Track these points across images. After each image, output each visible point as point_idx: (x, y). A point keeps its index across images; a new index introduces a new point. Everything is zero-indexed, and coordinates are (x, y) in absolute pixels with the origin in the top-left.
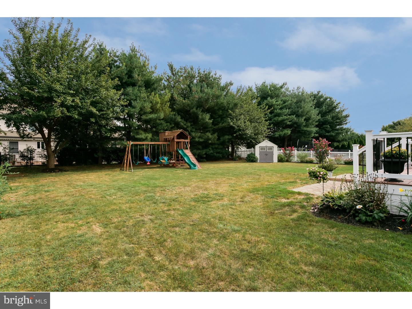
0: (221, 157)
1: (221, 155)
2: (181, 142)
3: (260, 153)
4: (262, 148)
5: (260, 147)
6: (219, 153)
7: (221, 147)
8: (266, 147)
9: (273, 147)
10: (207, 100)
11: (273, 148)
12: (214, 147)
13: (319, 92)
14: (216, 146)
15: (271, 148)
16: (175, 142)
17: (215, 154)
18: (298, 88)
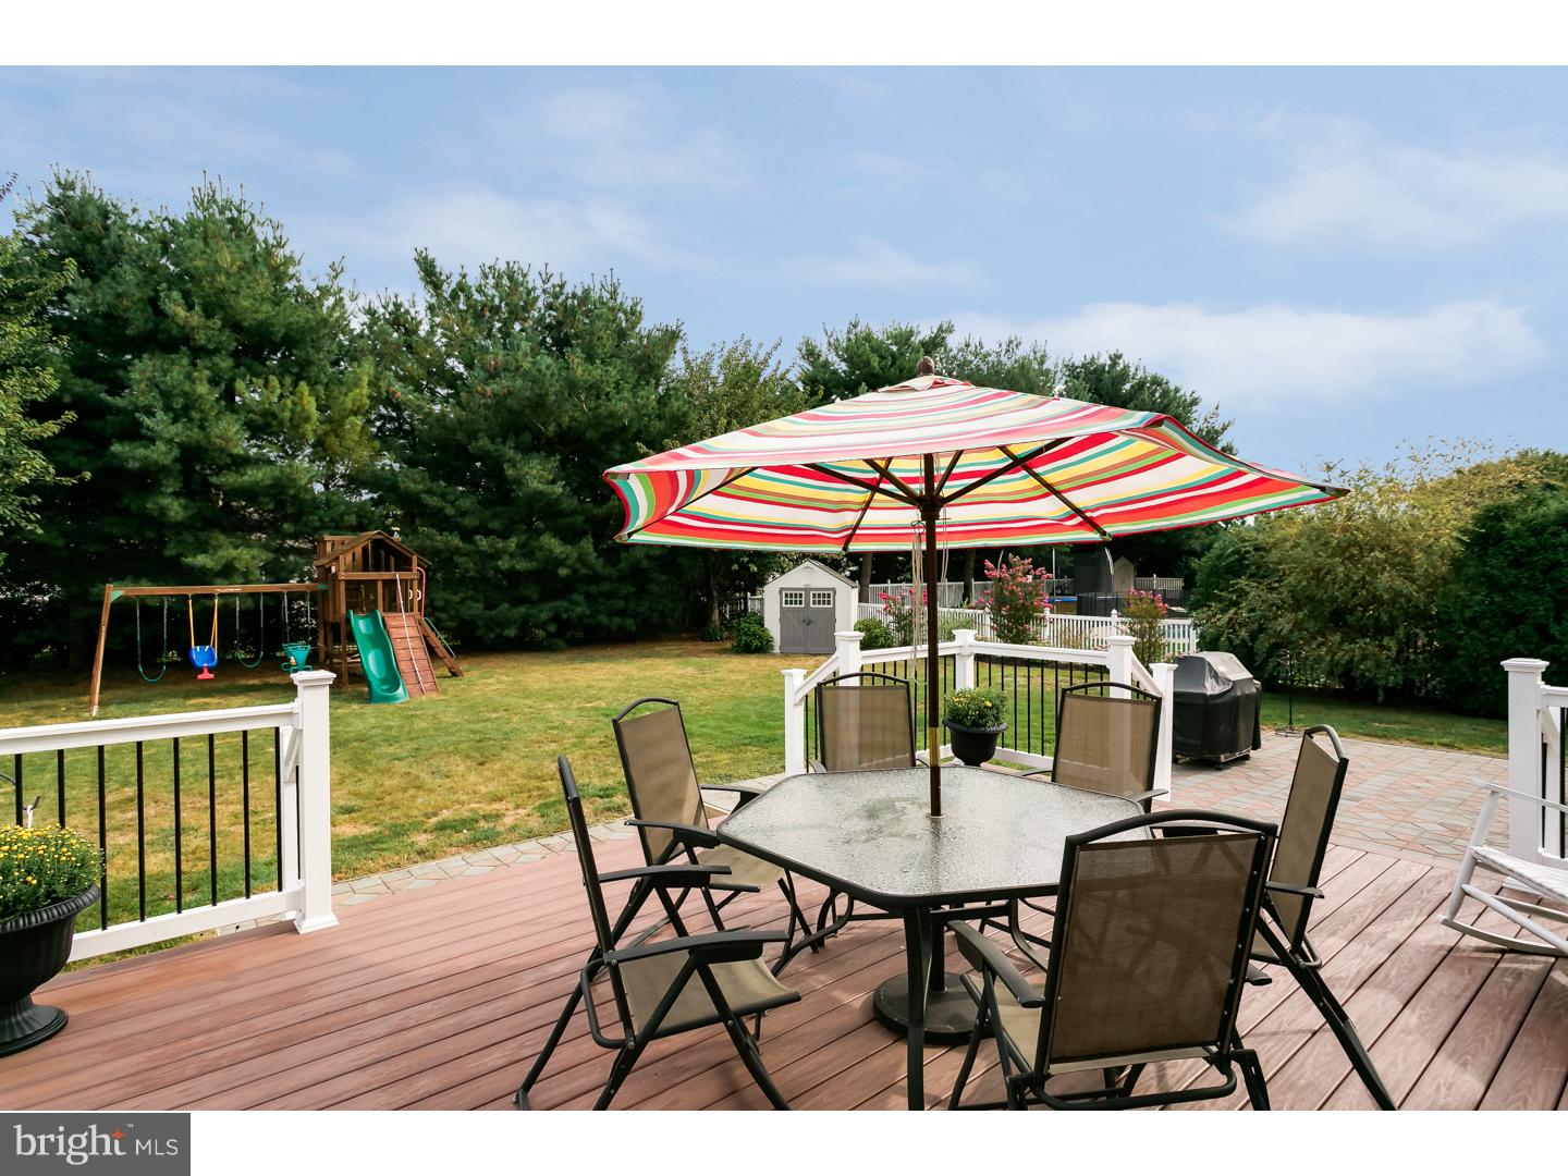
0: (634, 629)
1: (630, 623)
2: (374, 582)
3: (784, 615)
4: (790, 596)
5: (781, 590)
6: (622, 613)
7: (628, 588)
8: (807, 590)
9: (834, 590)
10: (538, 403)
11: (835, 593)
12: (593, 589)
13: (1115, 358)
14: (605, 587)
15: (826, 596)
16: (343, 585)
17: (603, 619)
18: (1011, 342)
